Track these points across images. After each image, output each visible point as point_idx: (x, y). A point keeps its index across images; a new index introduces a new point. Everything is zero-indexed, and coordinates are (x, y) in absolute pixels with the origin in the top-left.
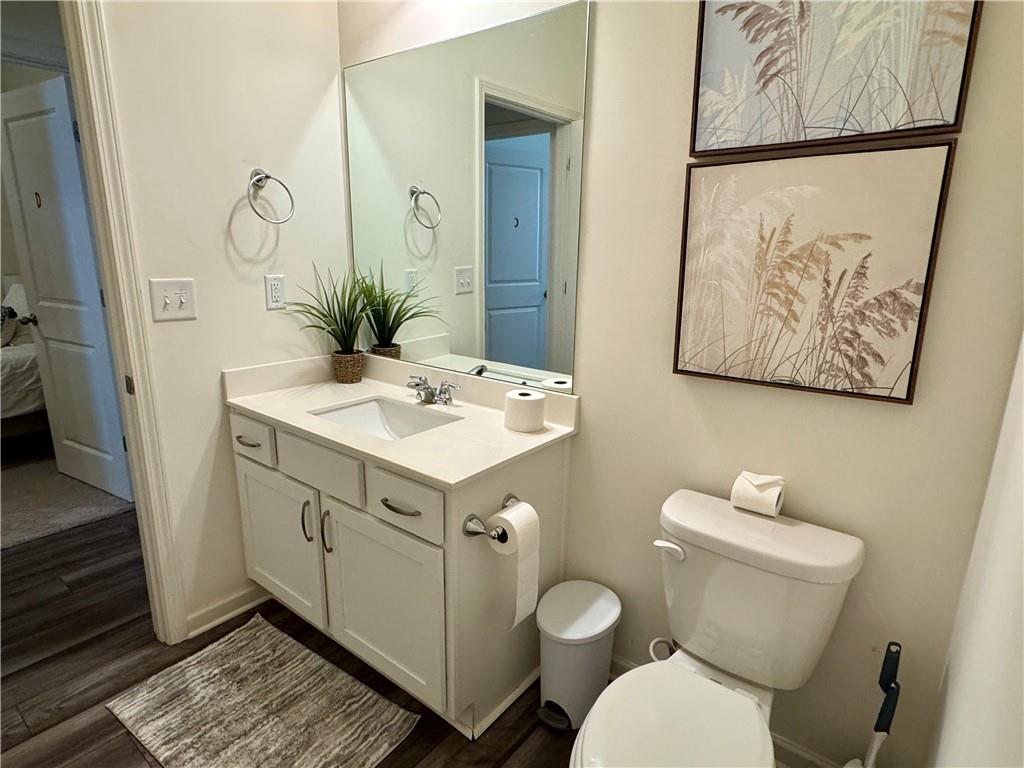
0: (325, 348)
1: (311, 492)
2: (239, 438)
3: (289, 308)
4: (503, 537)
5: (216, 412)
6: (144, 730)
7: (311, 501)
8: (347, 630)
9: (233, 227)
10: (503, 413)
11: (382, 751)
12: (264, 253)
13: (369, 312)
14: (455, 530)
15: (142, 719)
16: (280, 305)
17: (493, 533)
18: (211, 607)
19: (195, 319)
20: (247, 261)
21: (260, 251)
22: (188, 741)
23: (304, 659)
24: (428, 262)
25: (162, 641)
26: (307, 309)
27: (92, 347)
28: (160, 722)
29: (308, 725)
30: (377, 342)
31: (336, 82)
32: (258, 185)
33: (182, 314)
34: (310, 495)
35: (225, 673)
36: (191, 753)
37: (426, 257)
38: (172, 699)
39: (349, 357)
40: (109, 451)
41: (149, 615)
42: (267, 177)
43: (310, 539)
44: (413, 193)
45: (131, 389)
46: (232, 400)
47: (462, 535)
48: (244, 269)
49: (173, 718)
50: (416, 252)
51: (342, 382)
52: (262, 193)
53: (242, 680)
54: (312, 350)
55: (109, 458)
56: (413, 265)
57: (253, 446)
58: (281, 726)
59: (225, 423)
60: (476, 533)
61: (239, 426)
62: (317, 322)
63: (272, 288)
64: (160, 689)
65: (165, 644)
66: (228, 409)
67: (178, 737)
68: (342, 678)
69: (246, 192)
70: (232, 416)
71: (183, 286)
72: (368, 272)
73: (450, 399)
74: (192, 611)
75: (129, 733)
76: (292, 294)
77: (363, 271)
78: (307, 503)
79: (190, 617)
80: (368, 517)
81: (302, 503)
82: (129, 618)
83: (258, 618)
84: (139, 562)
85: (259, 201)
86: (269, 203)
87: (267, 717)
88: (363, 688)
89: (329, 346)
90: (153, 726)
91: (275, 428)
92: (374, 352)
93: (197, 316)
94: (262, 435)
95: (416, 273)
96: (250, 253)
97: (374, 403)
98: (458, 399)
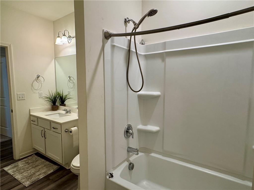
0: (51, 105)
1: (43, 128)
2: (32, 120)
3: (43, 98)
4: (71, 132)
5: (28, 116)
6: (9, 171)
7: (43, 130)
8: (49, 153)
9: (33, 84)
10: (76, 114)
11: (51, 171)
12: (39, 88)
13: (59, 97)
14: (63, 131)
15: (9, 170)
16: (42, 97)
17: (69, 131)
18: (25, 153)
19: (25, 100)
20: (36, 90)
21: (38, 88)
22: (17, 172)
23: (41, 160)
24: (73, 89)
25: (15, 159)
26: (47, 98)
27: (6, 106)
28: (13, 170)
29: (39, 169)
30: (61, 104)
31: (54, 60)
32: (38, 77)
33: (23, 99)
34: (43, 129)
35: (26, 163)
36: (17, 173)
37: (72, 88)
38: (15, 167)
39: (54, 106)
40: (8, 127)
41: (13, 156)
42: (40, 76)
43: (43, 137)
44: (69, 77)
45: (12, 112)
46: (31, 114)
47: (65, 132)
48: (35, 91)
49: (15, 169)
50: (70, 87)
51: (53, 111)
52: (39, 78)
53: (29, 164)
54: (48, 105)
55: (8, 129)
56: (69, 90)
57: (34, 121)
58: (34, 169)
59: (30, 118)
60: (67, 132)
61: (32, 118)
62: (49, 100)
63: (40, 94)
64: (13, 166)
65: (15, 160)
66: (31, 115)
67: (15, 171)
68: (48, 163)
69: (35, 79)
70: (31, 117)
71: (23, 94)
72: (60, 91)
73: (71, 112)
74: (21, 153)
75: (6, 172)
76: (44, 95)
77: (58, 91)
78: (42, 130)
79: (20, 155)
80: (51, 131)
81: (41, 130)
82: (8, 156)
83: (34, 155)
84: (12, 148)
85: (38, 80)
86: (40, 80)
87: (32, 168)
88: (51, 164)
89: (51, 104)
90: (11, 171)
91: (38, 118)
92: (60, 105)
93: (25, 99)
94: (36, 119)
95: (70, 91)
96: (36, 89)
97: (58, 114)
98: (72, 112)
